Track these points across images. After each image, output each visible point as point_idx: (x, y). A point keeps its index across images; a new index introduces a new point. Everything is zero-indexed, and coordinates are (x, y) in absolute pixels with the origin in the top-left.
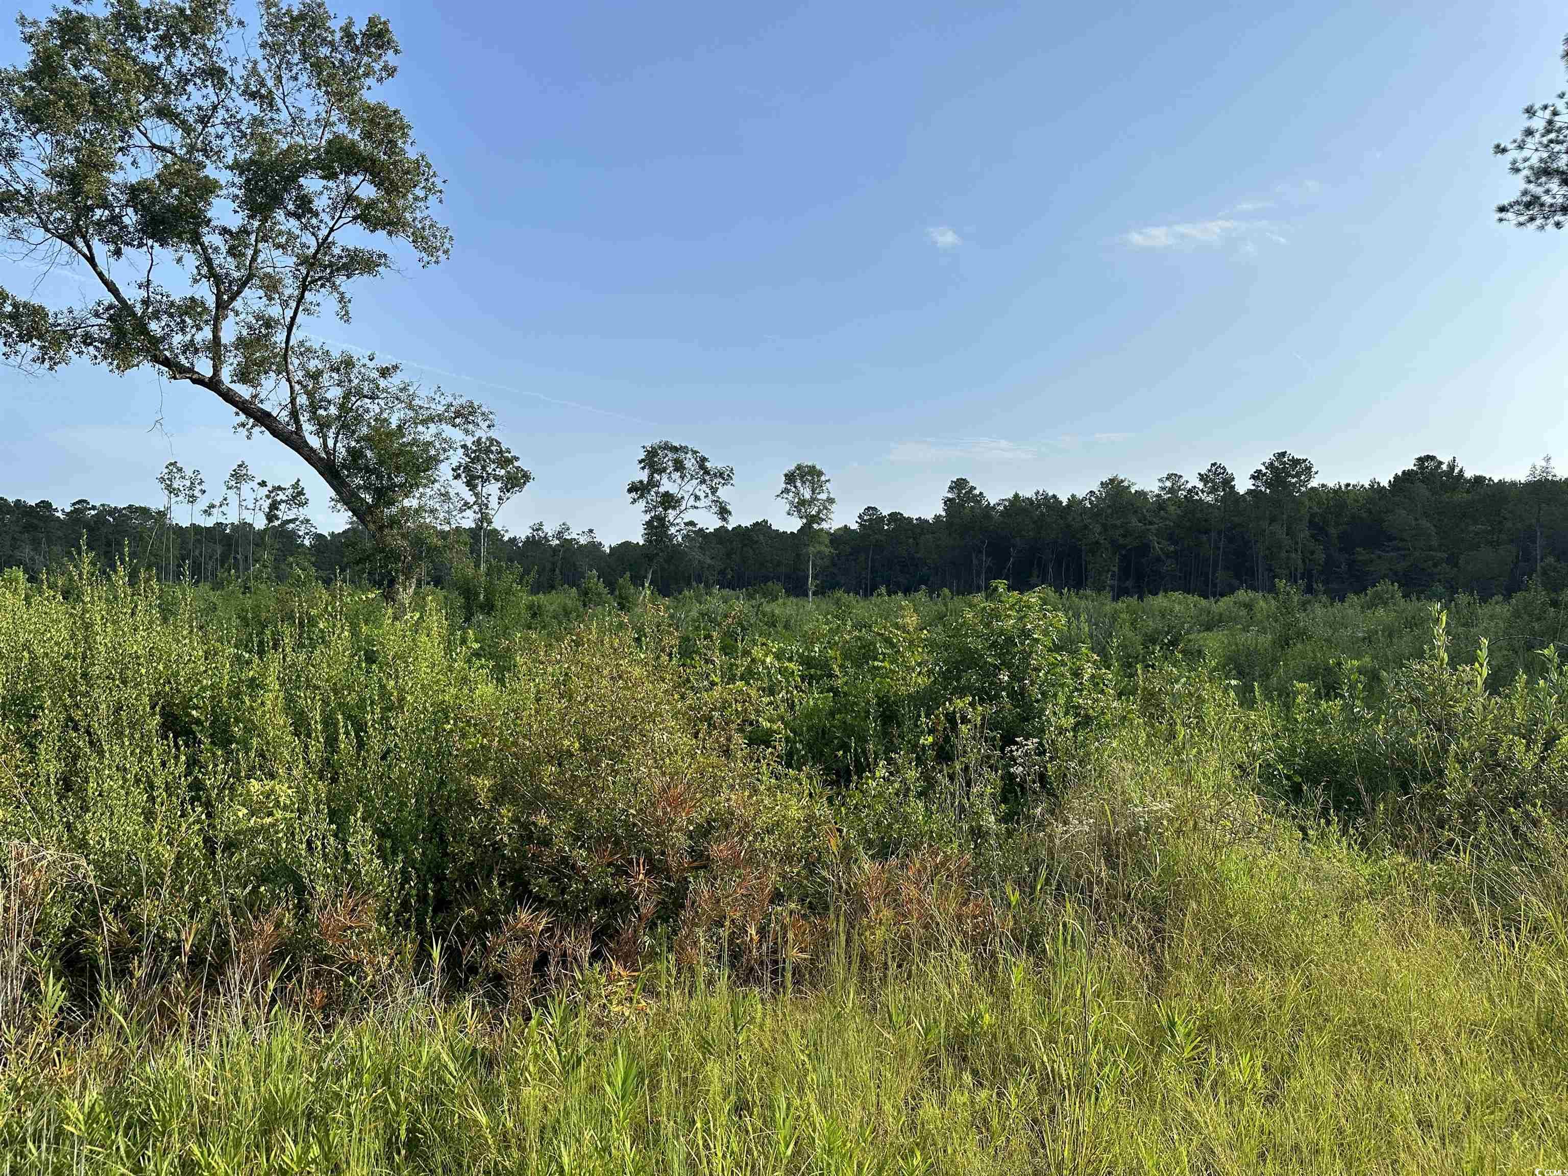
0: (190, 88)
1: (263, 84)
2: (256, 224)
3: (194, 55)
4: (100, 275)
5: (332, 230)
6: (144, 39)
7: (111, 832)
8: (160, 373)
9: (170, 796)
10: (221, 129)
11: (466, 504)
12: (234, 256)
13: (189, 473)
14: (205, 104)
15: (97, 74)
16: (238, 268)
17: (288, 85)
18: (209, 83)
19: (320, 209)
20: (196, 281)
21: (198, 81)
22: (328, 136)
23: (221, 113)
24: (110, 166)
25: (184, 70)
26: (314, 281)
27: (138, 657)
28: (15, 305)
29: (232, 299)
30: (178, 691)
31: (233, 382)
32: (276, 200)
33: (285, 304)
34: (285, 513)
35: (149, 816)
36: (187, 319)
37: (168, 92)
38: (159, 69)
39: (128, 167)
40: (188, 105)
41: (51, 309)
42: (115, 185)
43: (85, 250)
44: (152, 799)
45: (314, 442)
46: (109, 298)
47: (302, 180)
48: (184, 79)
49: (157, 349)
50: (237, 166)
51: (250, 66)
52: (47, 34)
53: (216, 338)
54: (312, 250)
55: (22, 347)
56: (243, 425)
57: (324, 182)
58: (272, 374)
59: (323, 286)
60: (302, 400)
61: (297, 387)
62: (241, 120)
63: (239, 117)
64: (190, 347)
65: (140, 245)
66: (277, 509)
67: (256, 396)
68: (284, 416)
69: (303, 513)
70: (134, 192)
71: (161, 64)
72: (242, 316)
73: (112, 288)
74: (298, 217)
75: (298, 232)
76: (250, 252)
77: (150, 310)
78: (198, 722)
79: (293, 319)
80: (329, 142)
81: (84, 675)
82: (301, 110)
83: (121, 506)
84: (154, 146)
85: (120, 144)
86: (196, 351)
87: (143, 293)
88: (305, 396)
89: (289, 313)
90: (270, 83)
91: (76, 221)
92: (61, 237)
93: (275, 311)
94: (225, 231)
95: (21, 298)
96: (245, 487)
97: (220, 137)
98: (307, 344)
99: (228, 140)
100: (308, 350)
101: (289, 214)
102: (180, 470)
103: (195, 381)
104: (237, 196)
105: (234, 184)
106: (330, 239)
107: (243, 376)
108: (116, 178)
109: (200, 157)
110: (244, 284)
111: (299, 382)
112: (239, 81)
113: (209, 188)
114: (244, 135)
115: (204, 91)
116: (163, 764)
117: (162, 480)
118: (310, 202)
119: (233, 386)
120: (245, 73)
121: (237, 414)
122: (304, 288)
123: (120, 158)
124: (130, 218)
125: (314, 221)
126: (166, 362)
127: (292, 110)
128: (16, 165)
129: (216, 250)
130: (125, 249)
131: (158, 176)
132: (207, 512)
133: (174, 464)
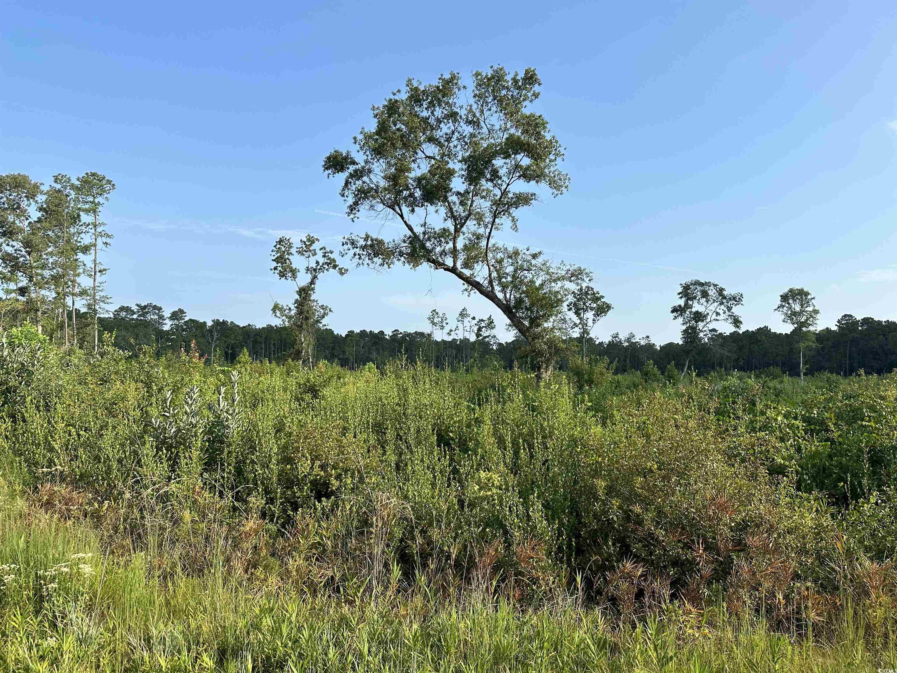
0: (442, 125)
1: (474, 116)
2: (472, 187)
3: (444, 108)
4: (405, 222)
5: (508, 185)
6: (422, 105)
7: (418, 492)
8: (431, 267)
9: (442, 476)
10: (456, 143)
11: (575, 324)
12: (462, 205)
13: (441, 315)
14: (449, 132)
15: (403, 127)
16: (464, 211)
17: (487, 113)
18: (450, 121)
19: (502, 175)
20: (445, 220)
21: (445, 121)
22: (506, 136)
23: (456, 134)
24: (409, 170)
25: (439, 117)
26: (500, 213)
27: (426, 406)
28: (372, 240)
29: (462, 226)
30: (444, 423)
31: (462, 268)
32: (481, 174)
33: (486, 226)
34: (485, 333)
35: (433, 485)
36: (442, 239)
37: (432, 129)
38: (428, 119)
39: (416, 168)
40: (441, 134)
41: (386, 241)
42: (411, 178)
43: (399, 212)
44: (435, 477)
45: (500, 296)
46: (409, 233)
47: (494, 162)
48: (439, 121)
49: (429, 255)
50: (464, 160)
51: (469, 108)
52: (383, 112)
53: (455, 247)
54: (499, 197)
55: (375, 259)
56: (466, 290)
57: (504, 160)
58: (480, 263)
59: (504, 214)
60: (494, 274)
61: (492, 268)
62: (465, 137)
63: (464, 135)
64: (443, 253)
65: (422, 206)
66: (481, 331)
67: (473, 274)
68: (486, 283)
69: (493, 332)
70: (419, 180)
71: (429, 116)
72: (466, 235)
73: (410, 228)
74: (491, 180)
75: (492, 189)
76: (469, 202)
77: (426, 236)
78: (452, 439)
79: (490, 233)
80: (507, 139)
81: (404, 414)
82: (493, 125)
83: (412, 332)
84: (427, 157)
85: (413, 158)
86: (446, 254)
87: (423, 229)
88: (495, 273)
89: (488, 230)
90: (478, 115)
91: (395, 198)
92: (389, 207)
93: (481, 231)
94: (458, 193)
95: (374, 237)
96: (466, 320)
97: (455, 147)
98: (496, 246)
99: (459, 147)
100: (497, 248)
101: (487, 180)
102: (437, 313)
103: (445, 269)
104: (463, 175)
105: (462, 169)
106: (507, 190)
107: (466, 265)
108: (412, 175)
109: (446, 158)
110: (467, 218)
111: (493, 266)
112: (464, 117)
113: (451, 173)
114: (466, 143)
115: (448, 125)
116: (439, 459)
117: (429, 319)
118: (498, 172)
119: (462, 270)
120: (466, 112)
121: (464, 284)
122: (495, 217)
123: (413, 165)
124: (418, 193)
125: (499, 182)
126: (433, 262)
127: (489, 126)
128: (372, 176)
129: (454, 203)
130: (416, 209)
131: (429, 171)
132: (449, 334)
133: (434, 311)
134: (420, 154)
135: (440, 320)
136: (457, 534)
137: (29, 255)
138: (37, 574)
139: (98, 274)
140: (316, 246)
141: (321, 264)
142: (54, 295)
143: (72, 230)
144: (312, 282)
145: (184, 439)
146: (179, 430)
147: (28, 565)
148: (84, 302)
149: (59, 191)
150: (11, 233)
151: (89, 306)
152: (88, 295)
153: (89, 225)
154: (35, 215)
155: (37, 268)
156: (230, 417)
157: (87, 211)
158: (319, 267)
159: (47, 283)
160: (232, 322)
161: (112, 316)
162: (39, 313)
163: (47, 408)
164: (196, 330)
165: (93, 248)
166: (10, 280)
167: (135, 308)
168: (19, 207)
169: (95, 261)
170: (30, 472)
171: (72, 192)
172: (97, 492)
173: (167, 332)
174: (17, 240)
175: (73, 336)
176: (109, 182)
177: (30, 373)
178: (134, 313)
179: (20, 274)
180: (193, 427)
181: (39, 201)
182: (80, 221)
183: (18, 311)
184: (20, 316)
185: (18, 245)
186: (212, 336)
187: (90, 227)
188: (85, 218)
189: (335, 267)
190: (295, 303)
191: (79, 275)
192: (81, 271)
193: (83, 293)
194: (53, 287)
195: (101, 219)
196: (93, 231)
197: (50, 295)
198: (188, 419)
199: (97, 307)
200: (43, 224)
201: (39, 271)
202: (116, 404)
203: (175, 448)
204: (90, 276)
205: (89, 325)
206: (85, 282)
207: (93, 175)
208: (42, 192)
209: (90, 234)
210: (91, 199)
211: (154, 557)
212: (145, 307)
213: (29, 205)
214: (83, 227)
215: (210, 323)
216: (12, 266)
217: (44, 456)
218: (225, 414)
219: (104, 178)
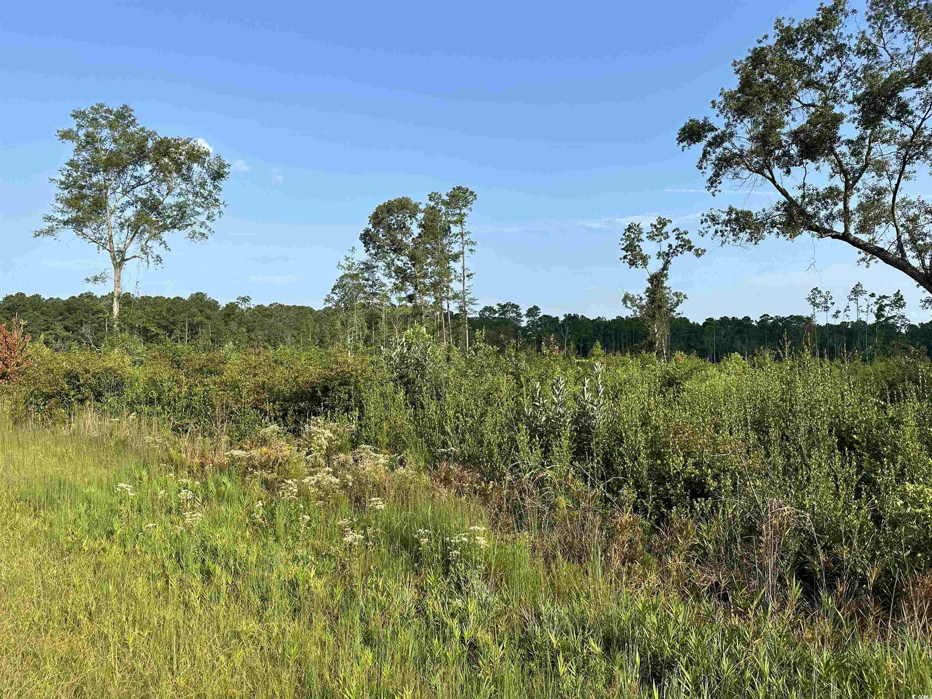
0: (824, 64)
1: (869, 43)
2: (869, 132)
3: (826, 43)
4: (778, 187)
5: (924, 119)
6: (796, 46)
8: (813, 236)
9: (848, 486)
10: (843, 81)
12: (855, 156)
13: (824, 294)
14: (833, 70)
15: (772, 77)
16: (858, 163)
17: (886, 36)
18: (835, 56)
19: (914, 109)
20: (832, 177)
21: (828, 58)
22: (918, 58)
23: (844, 71)
24: (781, 124)
25: (819, 55)
26: (911, 158)
28: (737, 213)
29: (855, 182)
30: (844, 423)
31: (856, 233)
32: (883, 113)
33: (890, 177)
34: (887, 312)
35: (836, 494)
36: (829, 201)
37: (810, 71)
38: (805, 60)
39: (790, 122)
40: (822, 74)
41: (754, 212)
42: (784, 134)
43: (770, 176)
44: (837, 487)
45: (915, 263)
46: (783, 199)
47: (900, 94)
48: (819, 60)
49: (811, 222)
50: (857, 100)
51: (861, 35)
52: (746, 65)
53: (846, 207)
54: (908, 137)
55: (741, 235)
56: (864, 259)
57: (917, 90)
58: (884, 224)
59: (917, 159)
60: (906, 236)
61: (901, 229)
62: (857, 71)
63: (855, 69)
64: (830, 217)
65: (802, 163)
66: (883, 310)
67: (873, 239)
68: (893, 249)
69: (901, 311)
70: (795, 135)
71: (806, 57)
72: (862, 192)
73: (784, 193)
74: (898, 118)
75: (897, 128)
76: (865, 152)
77: (807, 200)
78: (857, 442)
79: (897, 185)
80: (920, 62)
82: (897, 49)
83: (786, 316)
84: (804, 105)
85: (786, 110)
86: (834, 218)
87: (801, 192)
88: (907, 234)
89: (894, 182)
90: (874, 41)
91: (764, 161)
92: (757, 172)
93: (884, 183)
94: (849, 142)
95: (739, 209)
96: (861, 299)
97: (843, 86)
98: (908, 199)
99: (849, 85)
100: (908, 203)
101: (891, 119)
102: (820, 292)
103: (833, 237)
104: (856, 119)
105: (855, 111)
106: (923, 126)
107: (862, 229)
108: (786, 129)
109: (830, 103)
110: (863, 170)
111: (902, 226)
112: (854, 48)
113: (838, 119)
114: (859, 79)
115: (832, 62)
116: (843, 466)
117: (809, 299)
118: (907, 106)
119: (857, 236)
120: (857, 42)
121: (860, 253)
122: (904, 163)
123: (786, 118)
124: (794, 150)
125: (910, 118)
126: (817, 229)
127: (890, 51)
128: (734, 140)
129: (844, 155)
130: (792, 169)
131: (808, 122)
132: (835, 316)
133: (816, 289)
134: (795, 104)
135: (823, 299)
136: (874, 556)
137: (414, 266)
138: (443, 540)
139: (466, 278)
140: (668, 228)
141: (674, 247)
142: (434, 300)
143: (445, 241)
144: (665, 268)
145: (553, 428)
146: (548, 419)
147: (436, 531)
148: (457, 305)
149: (433, 208)
150: (400, 249)
151: (461, 308)
152: (459, 299)
153: (457, 235)
154: (416, 231)
155: (420, 277)
156: (595, 408)
157: (455, 223)
158: (672, 251)
159: (428, 290)
160: (582, 316)
161: (478, 316)
162: (423, 317)
163: (439, 397)
164: (550, 325)
165: (461, 256)
166: (401, 289)
167: (496, 308)
168: (404, 227)
169: (463, 267)
170: (429, 451)
171: (443, 207)
172: (482, 473)
173: (525, 328)
174: (405, 255)
175: (449, 335)
176: (472, 193)
177: (423, 368)
178: (496, 312)
179: (408, 284)
180: (561, 417)
181: (419, 219)
182: (450, 232)
183: (408, 316)
184: (411, 319)
185: (405, 259)
186: (564, 331)
187: (459, 236)
188: (455, 229)
189: (690, 249)
190: (647, 292)
191: (451, 281)
192: (453, 277)
193: (456, 296)
194: (432, 293)
195: (466, 228)
196: (461, 240)
197: (430, 300)
198: (556, 409)
199: (467, 308)
200: (423, 239)
201: (422, 280)
202: (491, 394)
203: (546, 436)
204: (460, 281)
205: (461, 325)
206: (456, 286)
207: (459, 188)
208: (420, 211)
209: (458, 243)
210: (458, 211)
211: (535, 538)
212: (505, 306)
213: (411, 224)
214: (453, 238)
215: (562, 318)
216: (402, 278)
217: (439, 439)
218: (590, 405)
219: (468, 190)
